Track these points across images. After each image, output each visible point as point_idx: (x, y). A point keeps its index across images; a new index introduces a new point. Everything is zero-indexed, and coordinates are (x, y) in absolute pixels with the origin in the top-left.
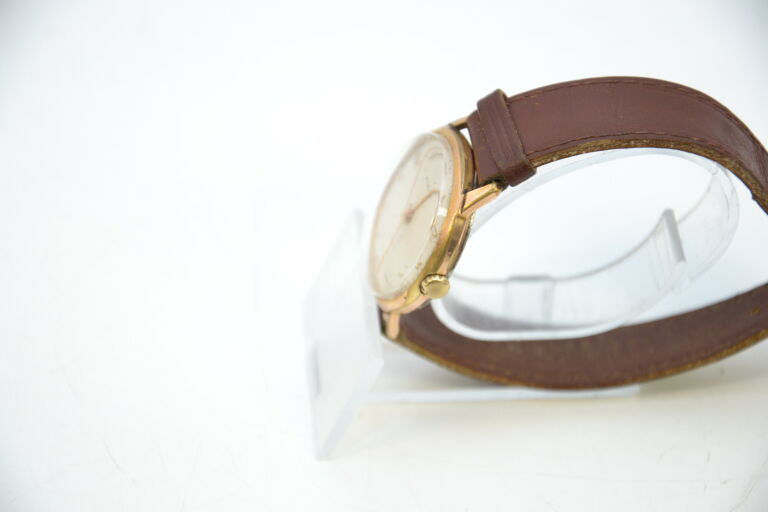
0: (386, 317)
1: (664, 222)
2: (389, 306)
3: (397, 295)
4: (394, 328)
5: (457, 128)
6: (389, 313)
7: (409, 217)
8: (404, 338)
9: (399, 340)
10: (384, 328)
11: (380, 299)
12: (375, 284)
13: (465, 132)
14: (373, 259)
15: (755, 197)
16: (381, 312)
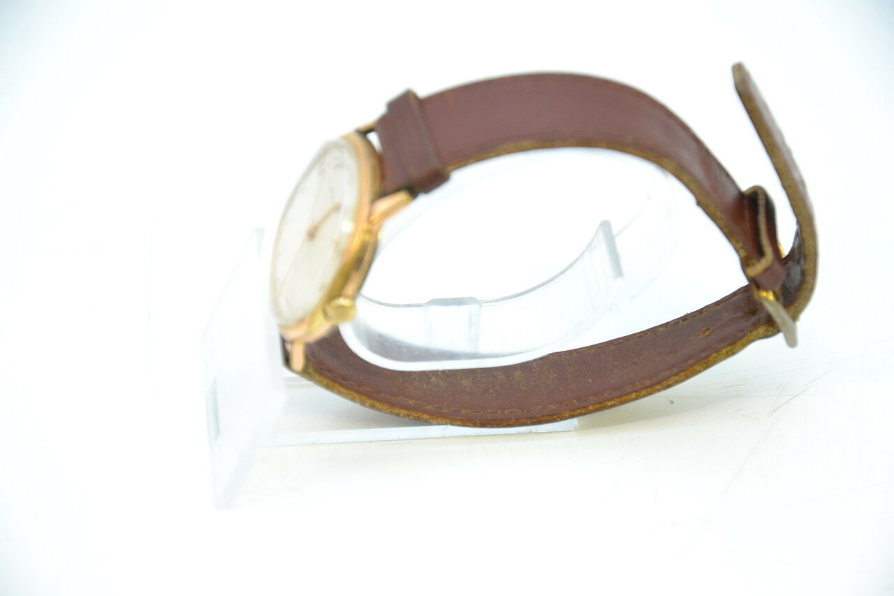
0: (289, 347)
1: (601, 235)
2: (292, 334)
3: (301, 321)
4: (298, 360)
5: (364, 133)
6: (292, 342)
7: (312, 234)
8: (311, 370)
9: (305, 372)
10: (287, 360)
11: (283, 327)
12: (277, 311)
13: (373, 138)
14: (274, 281)
15: (699, 204)
16: (284, 342)
